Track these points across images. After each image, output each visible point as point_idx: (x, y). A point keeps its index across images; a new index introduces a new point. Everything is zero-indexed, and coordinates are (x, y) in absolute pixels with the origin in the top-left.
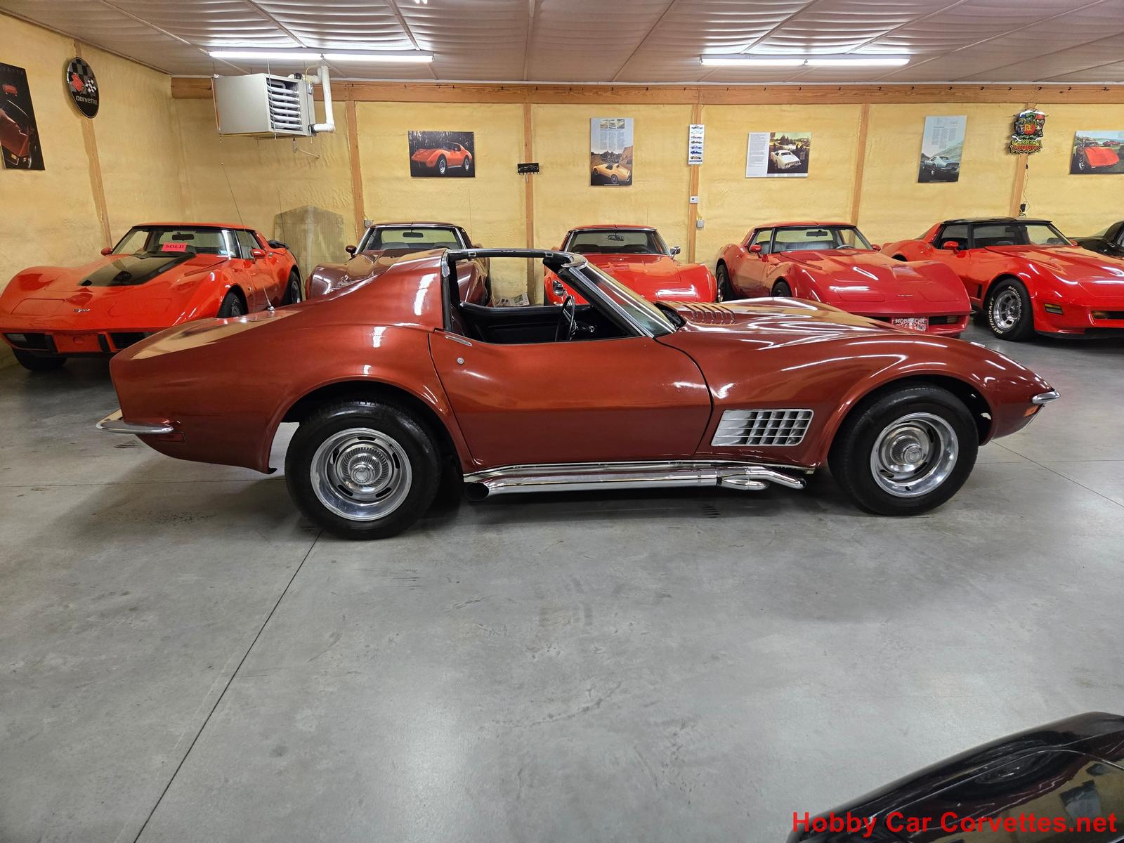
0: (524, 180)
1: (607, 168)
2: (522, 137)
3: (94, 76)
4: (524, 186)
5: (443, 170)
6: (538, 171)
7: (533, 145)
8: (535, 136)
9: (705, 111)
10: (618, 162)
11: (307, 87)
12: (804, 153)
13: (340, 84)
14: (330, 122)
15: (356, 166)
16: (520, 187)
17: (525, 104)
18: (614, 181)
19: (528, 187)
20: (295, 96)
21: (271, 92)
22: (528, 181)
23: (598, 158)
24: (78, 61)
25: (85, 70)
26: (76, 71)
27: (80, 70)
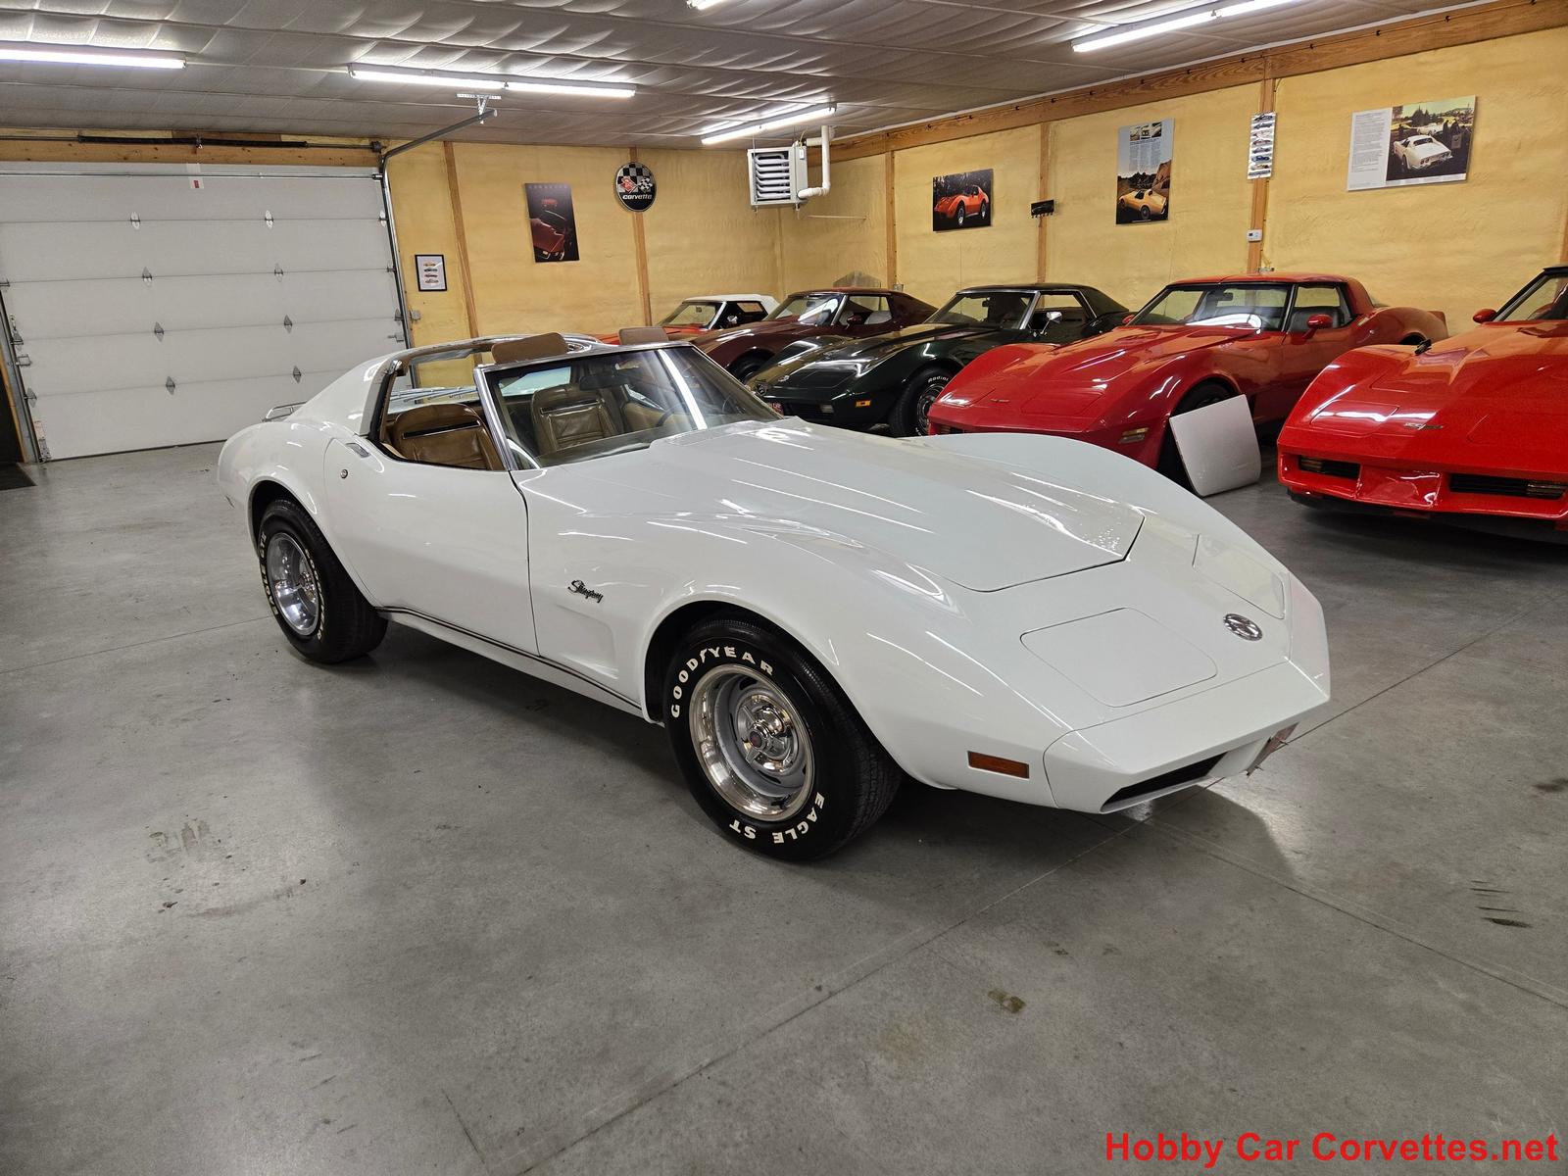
0: (1038, 224)
1: (1136, 197)
2: (1037, 168)
3: (650, 175)
4: (1038, 232)
5: (961, 220)
6: (1053, 211)
7: (1052, 176)
8: (1055, 164)
9: (1280, 86)
10: (1151, 187)
11: (798, 152)
12: (1460, 135)
13: (877, 135)
14: (826, 185)
15: (891, 225)
16: (1034, 233)
17: (1044, 122)
18: (1145, 215)
19: (1041, 233)
20: (787, 165)
21: (761, 166)
22: (1040, 226)
23: (1126, 185)
24: (632, 166)
25: (639, 172)
26: (629, 175)
27: (633, 172)
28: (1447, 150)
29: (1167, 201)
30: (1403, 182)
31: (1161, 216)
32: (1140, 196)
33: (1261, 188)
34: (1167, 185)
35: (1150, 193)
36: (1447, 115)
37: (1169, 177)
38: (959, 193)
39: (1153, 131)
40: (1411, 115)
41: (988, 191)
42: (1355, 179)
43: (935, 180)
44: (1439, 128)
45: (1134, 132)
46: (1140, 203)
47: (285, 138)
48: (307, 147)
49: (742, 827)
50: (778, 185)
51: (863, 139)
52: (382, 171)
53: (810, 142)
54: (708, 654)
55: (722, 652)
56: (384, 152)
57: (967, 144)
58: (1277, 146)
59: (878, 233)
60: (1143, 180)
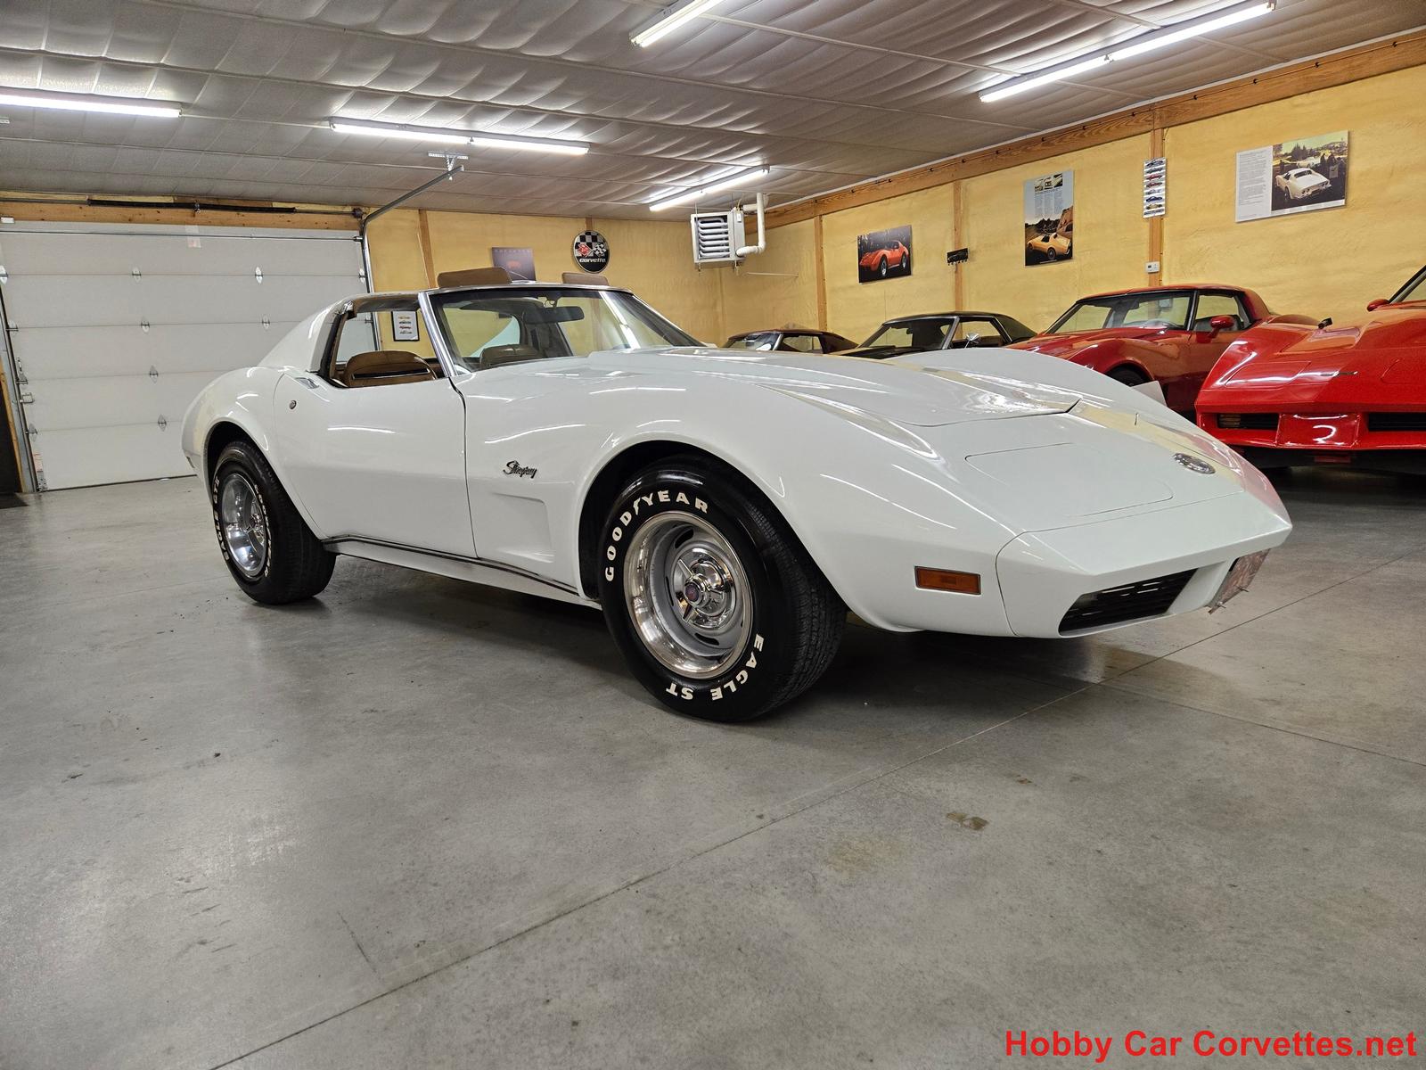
0: (954, 271)
1: (1043, 240)
2: (952, 222)
3: (604, 241)
4: (954, 277)
5: (884, 272)
6: (967, 258)
7: (965, 228)
8: (967, 216)
9: (1170, 137)
10: (1055, 231)
11: (736, 217)
12: (1336, 166)
13: (807, 202)
14: (761, 244)
15: (821, 278)
16: (951, 279)
17: (956, 181)
18: (1052, 256)
19: (957, 278)
20: (726, 227)
21: (702, 228)
22: (956, 272)
23: (1033, 229)
24: (588, 233)
25: (594, 239)
26: (585, 241)
27: (589, 239)
28: (1325, 179)
29: (1071, 242)
30: (1287, 211)
31: (1067, 256)
32: (1046, 240)
33: (1156, 226)
34: (1070, 228)
35: (1056, 236)
36: (1322, 148)
37: (1071, 221)
38: (882, 248)
39: (1054, 182)
40: (1290, 152)
41: (908, 244)
42: (1242, 212)
43: (860, 238)
44: (1317, 161)
45: (1038, 184)
46: (1046, 246)
47: (276, 205)
48: (296, 212)
49: (678, 689)
50: (719, 245)
51: (794, 207)
52: (362, 234)
53: (746, 208)
54: (642, 504)
55: (656, 498)
56: (364, 217)
57: (889, 204)
58: (1169, 187)
59: (809, 287)
60: (1047, 225)
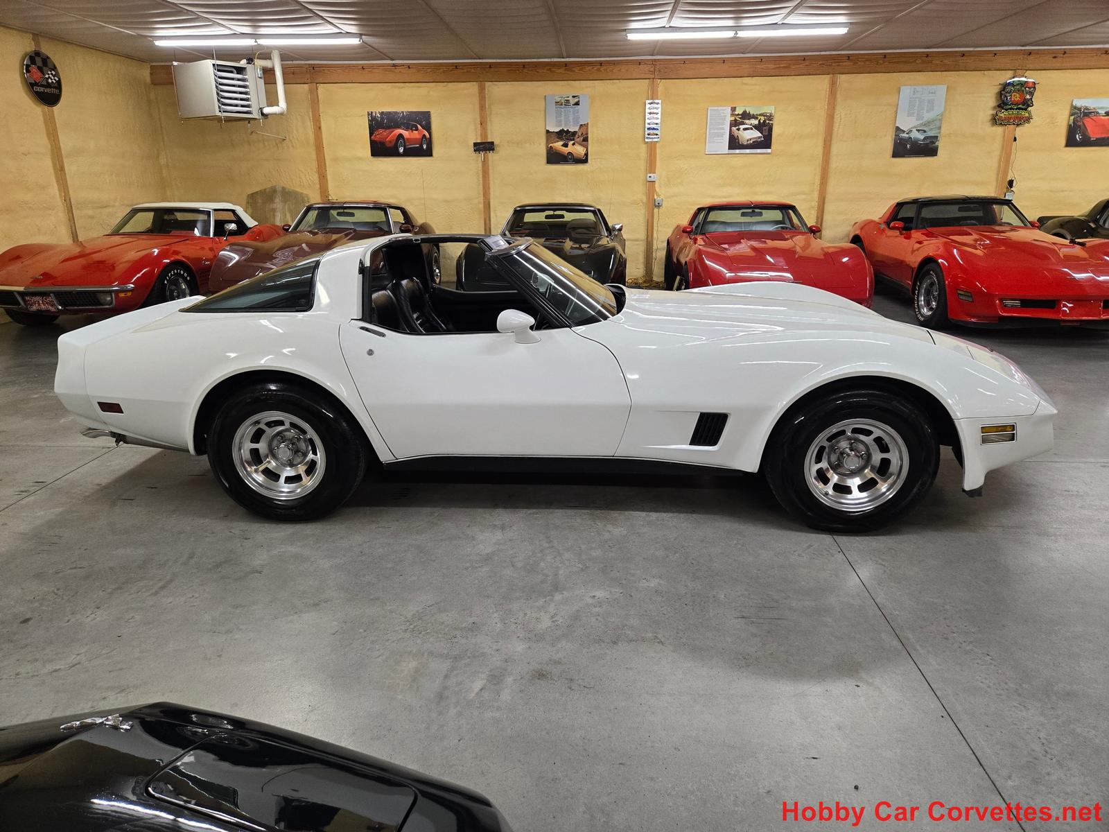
0: (480, 159)
1: (562, 146)
2: (477, 116)
4: (480, 165)
5: (401, 150)
6: (493, 150)
7: (489, 124)
8: (491, 114)
9: (662, 85)
10: (573, 140)
12: (767, 127)
13: (300, 67)
15: (319, 147)
16: (477, 166)
17: (481, 81)
18: (569, 159)
19: (484, 166)
20: (245, 80)
21: (220, 78)
22: (482, 160)
23: (553, 137)
24: (37, 54)
25: (45, 62)
26: (35, 63)
27: (39, 62)
28: (761, 135)
29: (587, 150)
30: (737, 151)
31: (584, 160)
32: (566, 145)
33: (652, 148)
34: (586, 140)
35: (574, 144)
36: (760, 115)
37: (587, 134)
38: (399, 128)
39: (573, 101)
40: (740, 113)
41: (428, 128)
42: (711, 148)
43: (370, 114)
44: (755, 122)
45: (558, 100)
46: (566, 150)
53: (261, 63)
57: (402, 88)
59: (303, 153)
60: (567, 134)
